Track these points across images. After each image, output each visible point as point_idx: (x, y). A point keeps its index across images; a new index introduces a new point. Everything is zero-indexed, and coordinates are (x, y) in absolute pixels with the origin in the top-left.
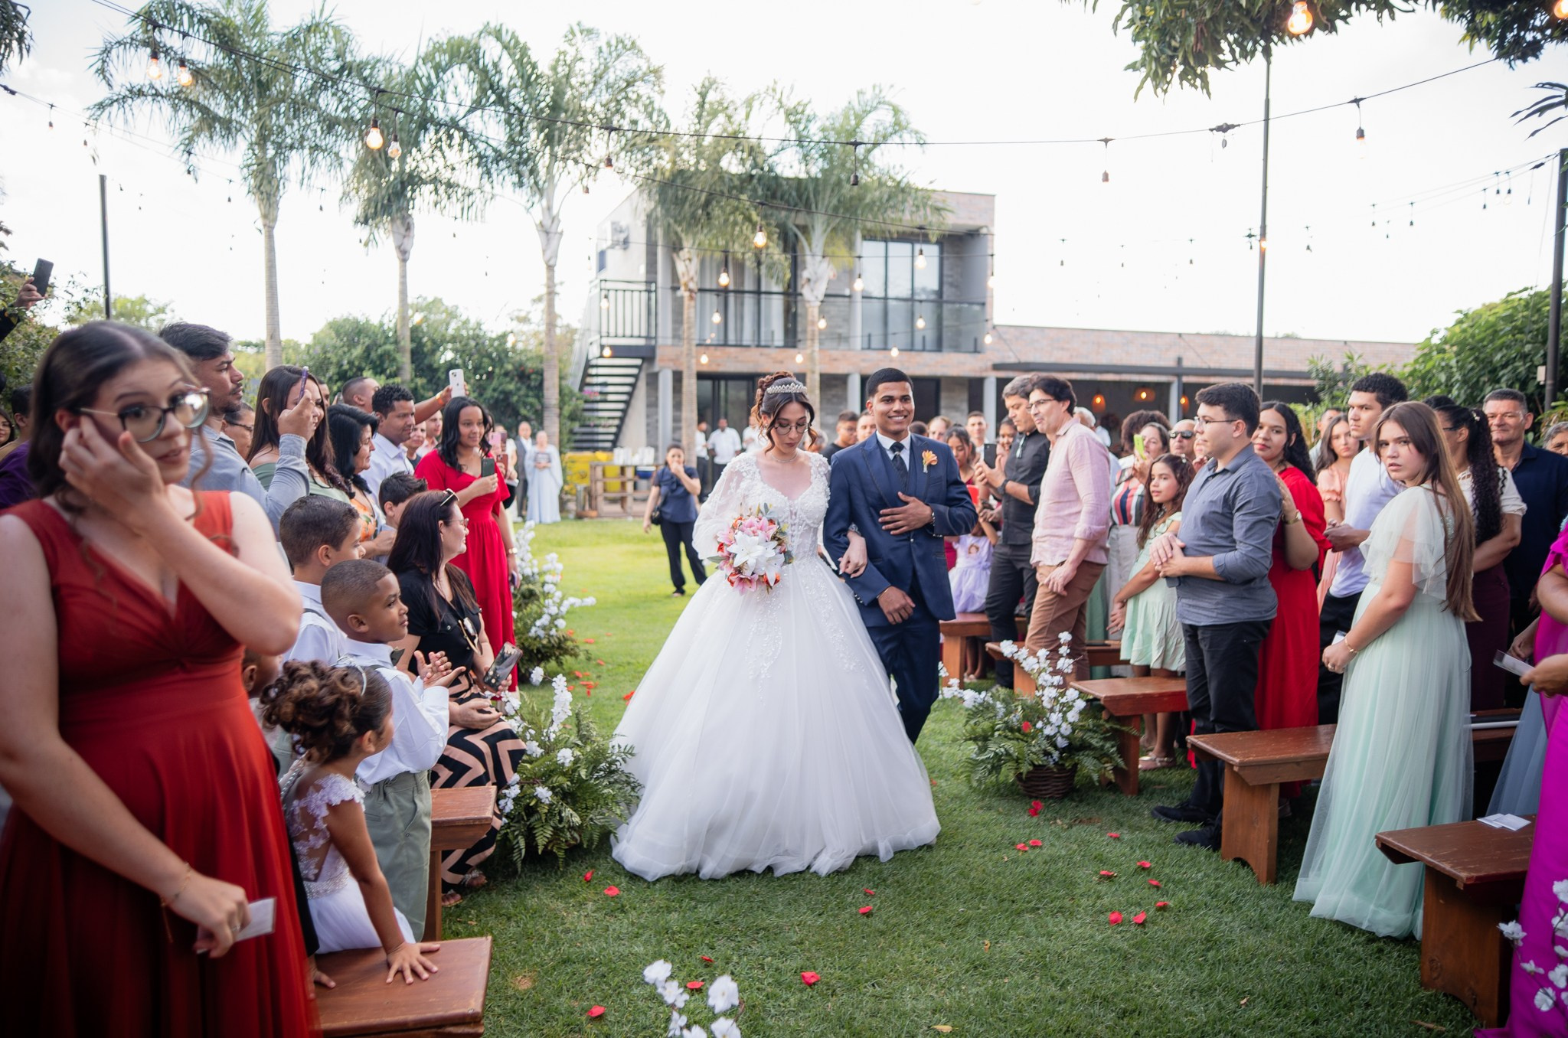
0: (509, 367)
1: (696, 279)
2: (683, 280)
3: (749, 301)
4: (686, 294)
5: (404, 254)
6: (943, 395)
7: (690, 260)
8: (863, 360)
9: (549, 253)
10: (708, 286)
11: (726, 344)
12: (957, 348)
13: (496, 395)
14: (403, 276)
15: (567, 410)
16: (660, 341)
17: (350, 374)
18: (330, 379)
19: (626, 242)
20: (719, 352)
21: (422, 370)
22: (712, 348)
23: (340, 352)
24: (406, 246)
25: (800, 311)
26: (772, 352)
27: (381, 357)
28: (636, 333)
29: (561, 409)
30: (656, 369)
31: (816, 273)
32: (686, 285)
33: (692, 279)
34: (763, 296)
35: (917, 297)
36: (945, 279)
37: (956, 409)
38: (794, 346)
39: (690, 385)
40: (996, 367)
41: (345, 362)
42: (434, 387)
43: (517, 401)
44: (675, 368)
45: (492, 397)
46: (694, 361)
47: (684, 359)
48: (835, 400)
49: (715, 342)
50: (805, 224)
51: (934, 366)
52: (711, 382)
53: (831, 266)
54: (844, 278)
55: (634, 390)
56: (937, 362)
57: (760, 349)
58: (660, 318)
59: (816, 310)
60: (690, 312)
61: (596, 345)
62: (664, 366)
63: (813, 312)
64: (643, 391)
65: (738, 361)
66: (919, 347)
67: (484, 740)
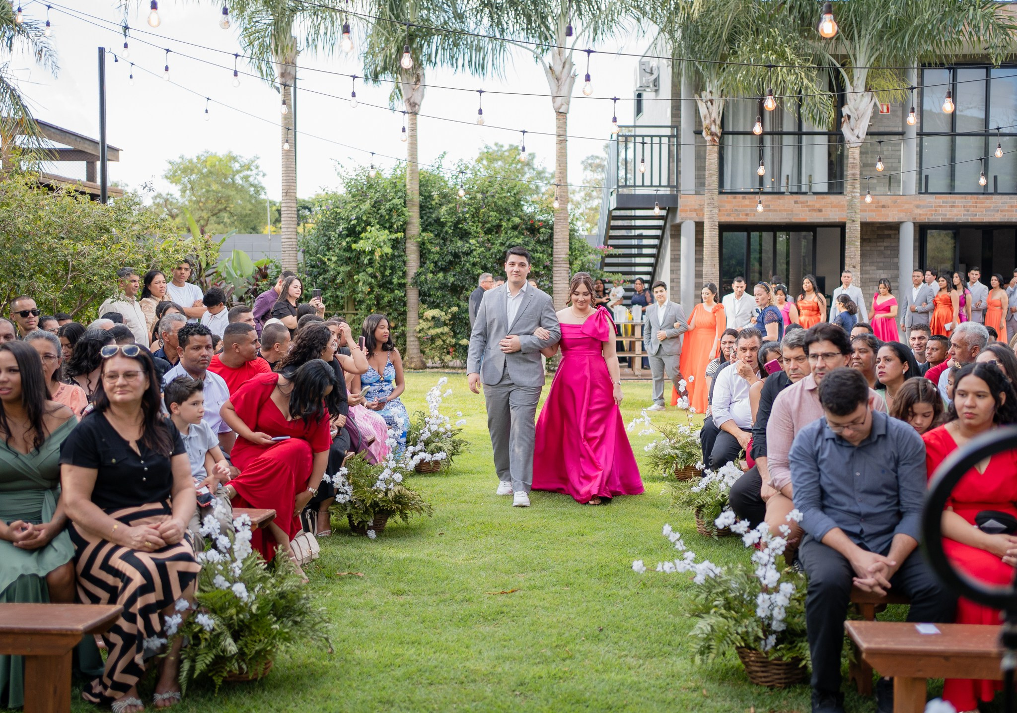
0: (517, 220)
1: (718, 122)
2: (705, 123)
3: (788, 141)
4: (708, 138)
5: (413, 107)
7: (711, 101)
8: (918, 207)
9: (559, 100)
10: (741, 130)
14: (413, 129)
15: (577, 267)
16: (682, 190)
17: (358, 229)
18: (340, 235)
19: (656, 83)
20: (747, 202)
21: (430, 224)
22: (741, 196)
23: (349, 207)
24: (416, 98)
25: (845, 153)
26: (810, 199)
27: (391, 210)
28: (656, 182)
29: (571, 264)
30: (678, 221)
31: (856, 110)
32: (708, 128)
33: (714, 121)
34: (804, 137)
35: (992, 130)
38: (841, 193)
39: (711, 237)
41: (354, 217)
42: (442, 241)
44: (697, 220)
45: (499, 251)
46: (716, 211)
47: (706, 210)
48: (889, 252)
49: (748, 190)
50: (845, 53)
51: (1008, 211)
52: (745, 234)
53: (876, 99)
54: (900, 113)
55: (661, 243)
56: (1012, 207)
57: (795, 196)
58: (682, 164)
59: (857, 151)
60: (712, 158)
61: (615, 195)
62: (686, 219)
63: (853, 153)
64: (668, 244)
65: (770, 211)
66: (991, 189)
67: (153, 559)
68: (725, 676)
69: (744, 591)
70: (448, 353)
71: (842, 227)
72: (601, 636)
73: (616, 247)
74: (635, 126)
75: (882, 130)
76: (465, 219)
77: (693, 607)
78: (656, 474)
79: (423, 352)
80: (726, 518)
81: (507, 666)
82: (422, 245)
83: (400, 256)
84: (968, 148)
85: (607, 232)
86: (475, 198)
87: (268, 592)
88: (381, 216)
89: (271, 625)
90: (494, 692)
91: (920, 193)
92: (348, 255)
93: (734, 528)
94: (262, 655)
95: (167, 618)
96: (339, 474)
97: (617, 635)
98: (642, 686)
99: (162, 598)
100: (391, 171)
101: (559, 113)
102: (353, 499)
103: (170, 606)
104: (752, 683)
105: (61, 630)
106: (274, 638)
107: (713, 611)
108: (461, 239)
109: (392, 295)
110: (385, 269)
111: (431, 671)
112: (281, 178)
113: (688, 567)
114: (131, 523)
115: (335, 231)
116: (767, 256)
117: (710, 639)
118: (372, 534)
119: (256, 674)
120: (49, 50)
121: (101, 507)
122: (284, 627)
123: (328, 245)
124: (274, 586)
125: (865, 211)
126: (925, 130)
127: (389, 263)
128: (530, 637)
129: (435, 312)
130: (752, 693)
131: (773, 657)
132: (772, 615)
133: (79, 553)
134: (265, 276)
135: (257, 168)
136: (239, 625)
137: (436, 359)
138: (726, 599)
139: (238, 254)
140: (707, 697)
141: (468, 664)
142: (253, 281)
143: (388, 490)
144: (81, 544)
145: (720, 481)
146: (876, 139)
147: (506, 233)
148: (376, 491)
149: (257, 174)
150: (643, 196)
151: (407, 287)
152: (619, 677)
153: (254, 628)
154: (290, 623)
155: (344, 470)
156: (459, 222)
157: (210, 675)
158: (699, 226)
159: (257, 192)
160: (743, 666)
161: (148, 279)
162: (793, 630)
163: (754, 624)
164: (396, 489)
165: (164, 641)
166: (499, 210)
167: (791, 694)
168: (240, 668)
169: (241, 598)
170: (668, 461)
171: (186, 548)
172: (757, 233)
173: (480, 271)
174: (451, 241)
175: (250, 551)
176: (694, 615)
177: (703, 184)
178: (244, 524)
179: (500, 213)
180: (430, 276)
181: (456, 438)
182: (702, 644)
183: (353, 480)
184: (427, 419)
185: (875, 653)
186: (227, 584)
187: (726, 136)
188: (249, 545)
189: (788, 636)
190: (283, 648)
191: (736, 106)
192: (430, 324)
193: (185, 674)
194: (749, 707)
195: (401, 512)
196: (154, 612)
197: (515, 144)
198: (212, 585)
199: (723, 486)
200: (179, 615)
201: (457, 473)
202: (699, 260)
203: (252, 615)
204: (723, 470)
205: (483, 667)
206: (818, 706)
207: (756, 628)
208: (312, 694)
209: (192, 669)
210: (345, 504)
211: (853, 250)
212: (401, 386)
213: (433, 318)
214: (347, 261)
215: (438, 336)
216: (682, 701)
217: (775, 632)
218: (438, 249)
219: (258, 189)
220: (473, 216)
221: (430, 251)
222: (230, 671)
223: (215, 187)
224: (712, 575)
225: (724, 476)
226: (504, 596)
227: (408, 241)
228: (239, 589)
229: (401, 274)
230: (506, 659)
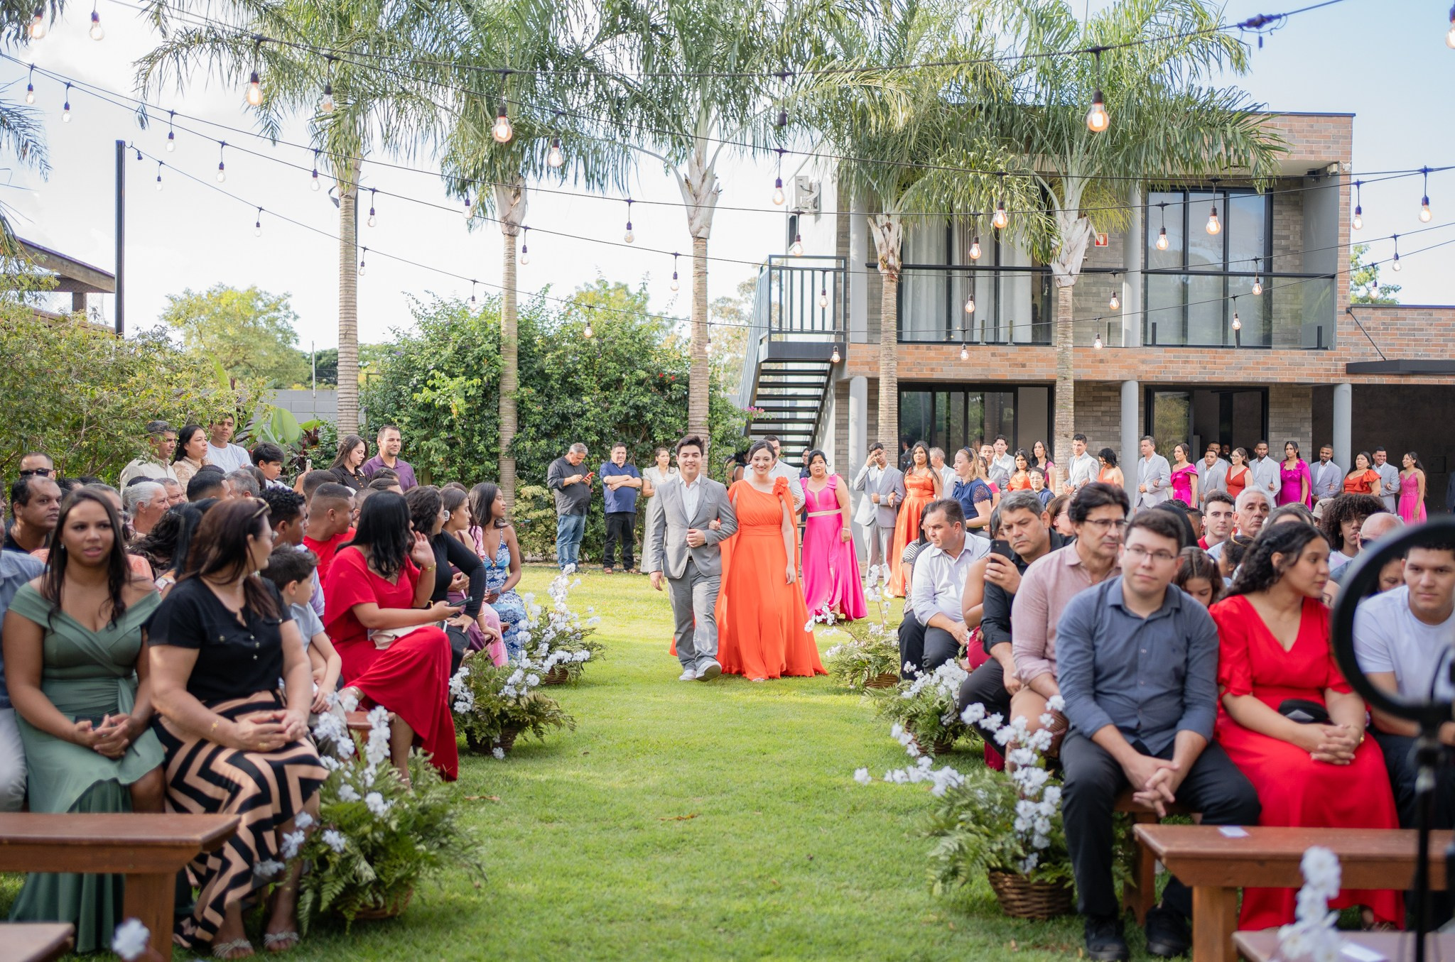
0: (643, 374)
1: (897, 253)
2: (881, 253)
3: (983, 280)
4: (886, 271)
5: (512, 228)
6: (1272, 411)
7: (889, 226)
8: (1143, 362)
9: (697, 222)
10: (924, 263)
11: (949, 342)
12: (1293, 341)
13: (625, 410)
14: (511, 255)
15: (718, 433)
16: (851, 336)
18: (415, 390)
19: (816, 203)
20: (933, 352)
21: (531, 377)
22: (925, 346)
23: (426, 353)
24: (515, 217)
25: (1054, 294)
26: (1011, 351)
27: (479, 359)
28: (818, 327)
29: (711, 429)
30: (846, 376)
31: (1068, 240)
32: (885, 261)
33: (892, 251)
34: (1002, 273)
35: (1232, 268)
36: (1275, 242)
37: (1295, 432)
38: (1048, 344)
39: (887, 396)
40: (1352, 369)
41: (433, 367)
42: (546, 400)
43: (653, 421)
44: (870, 376)
46: (894, 364)
47: (881, 362)
48: (1108, 419)
49: (933, 339)
50: (1054, 169)
51: (1253, 369)
52: (929, 393)
53: (1092, 228)
54: (1120, 246)
55: (823, 405)
56: (1258, 363)
57: (991, 347)
58: (851, 305)
59: (1069, 292)
60: (889, 297)
61: (765, 343)
62: (856, 374)
63: (1065, 293)
64: (832, 405)
65: (961, 365)
66: (1232, 341)
67: (269, 762)
68: (972, 909)
69: (996, 804)
70: (553, 542)
71: (1050, 387)
72: (812, 865)
73: (767, 409)
74: (787, 257)
75: (1098, 266)
76: (576, 371)
77: (932, 822)
78: (842, 686)
79: (520, 542)
80: (974, 712)
81: (702, 900)
82: (520, 405)
83: (492, 417)
84: (1203, 290)
85: (754, 390)
86: (589, 344)
87: (406, 806)
88: (468, 366)
89: (413, 845)
90: (692, 928)
91: (1146, 345)
92: (423, 415)
93: (984, 724)
94: (404, 884)
95: (286, 836)
96: (457, 676)
97: (832, 863)
98: (873, 919)
99: (279, 811)
100: (481, 309)
101: (697, 238)
102: (475, 709)
103: (288, 822)
104: (1006, 915)
105: (174, 841)
106: (419, 861)
107: (959, 826)
108: (571, 396)
109: (481, 467)
110: (473, 436)
111: (608, 906)
112: (338, 316)
113: (924, 775)
114: (237, 718)
115: (407, 385)
116: (957, 422)
117: (957, 860)
118: (499, 752)
119: (395, 909)
120: (36, 145)
121: (199, 697)
122: (430, 849)
123: (398, 403)
124: (413, 800)
125: (1078, 366)
126: (1150, 268)
127: (477, 427)
128: (723, 868)
129: (536, 489)
130: (1009, 926)
131: (1034, 880)
132: (1033, 829)
133: (169, 757)
134: (315, 442)
135: (287, 308)
136: (373, 846)
137: (538, 550)
138: (975, 812)
139: (280, 412)
140: (955, 932)
141: (649, 898)
142: (299, 448)
143: (519, 696)
144: (172, 744)
145: (936, 685)
146: (1091, 278)
147: (628, 389)
148: (504, 698)
149: (287, 317)
150: (802, 344)
151: (501, 457)
152: (843, 911)
153: (392, 850)
154: (436, 845)
155: (464, 671)
156: (569, 374)
157: (339, 908)
158: (873, 384)
159: (286, 340)
160: (994, 896)
161: (185, 436)
162: (1058, 847)
163: (1012, 840)
164: (531, 695)
165: (280, 865)
166: (619, 359)
167: (1057, 926)
168: (376, 901)
169: (375, 812)
170: (857, 669)
171: (308, 748)
172: (944, 394)
173: (596, 438)
174: (558, 399)
175: (388, 753)
176: (932, 834)
177: (878, 331)
178: (380, 720)
179: (621, 363)
180: (529, 444)
181: (587, 640)
182: (945, 867)
183: (476, 685)
184: (551, 616)
185: (1174, 858)
186: (356, 797)
187: (906, 271)
188: (387, 746)
189: (1050, 855)
190: (431, 874)
191: (917, 235)
192: (529, 505)
193: (308, 907)
194: (1009, 941)
195: (535, 726)
196: (268, 828)
197: (624, 282)
198: (337, 798)
199: (942, 689)
200: (302, 833)
201: (589, 684)
202: (873, 427)
203: (392, 833)
204: (941, 670)
205: (673, 901)
206: (1093, 936)
207: (1014, 845)
208: (464, 933)
209: (317, 902)
210: (464, 716)
211: (1065, 414)
212: (517, 573)
213: (534, 497)
214: (424, 423)
215: (539, 520)
216: (925, 935)
217: (1036, 850)
218: (541, 408)
219: (288, 335)
220: (586, 368)
221: (530, 410)
222: (363, 906)
223: (231, 331)
224: (954, 784)
225: (941, 678)
226: (681, 823)
227: (503, 398)
228: (375, 802)
229: (492, 440)
230: (698, 892)
